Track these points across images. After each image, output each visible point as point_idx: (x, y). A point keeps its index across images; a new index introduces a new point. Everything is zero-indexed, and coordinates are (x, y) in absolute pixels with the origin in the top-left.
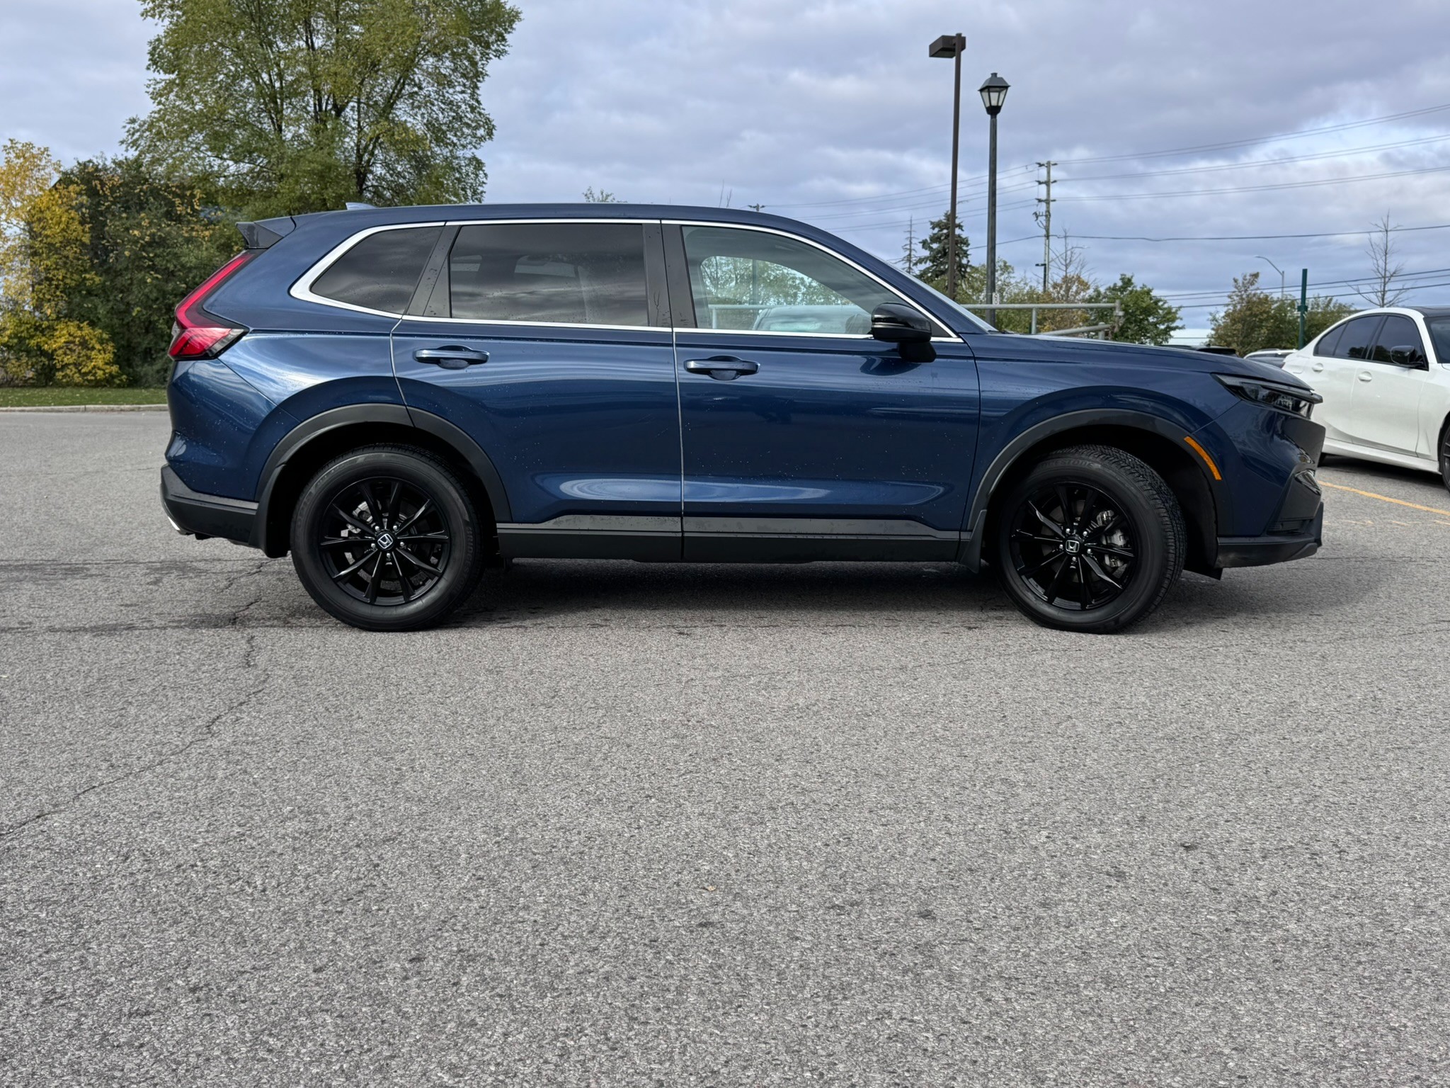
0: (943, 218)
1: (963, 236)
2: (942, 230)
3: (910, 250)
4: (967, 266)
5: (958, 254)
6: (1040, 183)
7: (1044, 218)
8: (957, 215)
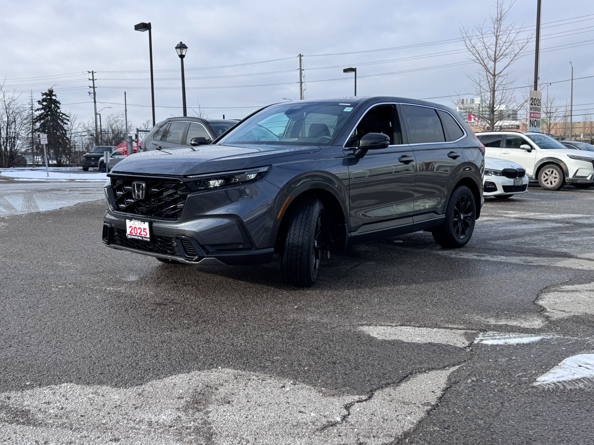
0: (47, 92)
1: (57, 100)
2: (47, 96)
3: (32, 104)
4: (60, 113)
5: (55, 108)
6: (90, 80)
7: (93, 94)
8: (53, 91)
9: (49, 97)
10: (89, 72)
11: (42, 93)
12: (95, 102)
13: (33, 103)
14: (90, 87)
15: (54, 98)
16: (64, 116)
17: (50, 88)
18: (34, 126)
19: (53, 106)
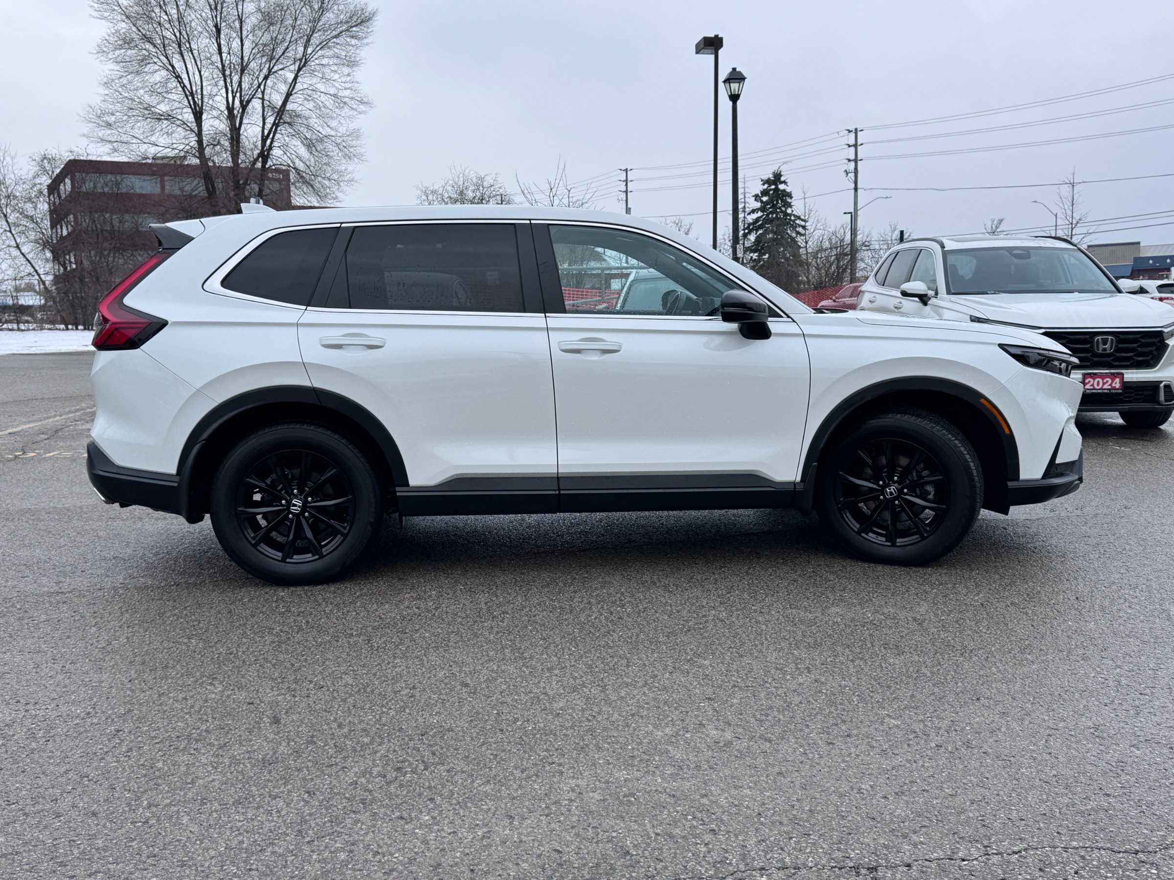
0: (771, 176)
1: (788, 190)
2: (770, 185)
3: (745, 203)
4: (790, 215)
5: (784, 206)
6: (849, 146)
7: (853, 174)
8: (782, 173)
9: (773, 187)
10: (850, 131)
11: (762, 180)
12: (856, 189)
13: (747, 200)
14: (849, 160)
15: (782, 187)
16: (798, 222)
17: (776, 169)
18: (746, 242)
19: (780, 202)
